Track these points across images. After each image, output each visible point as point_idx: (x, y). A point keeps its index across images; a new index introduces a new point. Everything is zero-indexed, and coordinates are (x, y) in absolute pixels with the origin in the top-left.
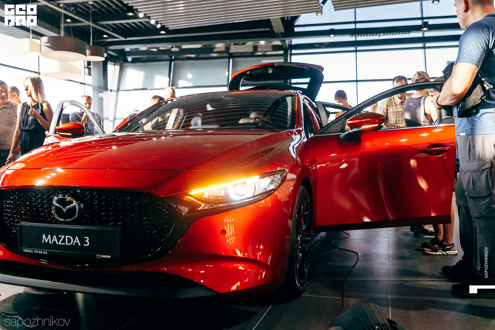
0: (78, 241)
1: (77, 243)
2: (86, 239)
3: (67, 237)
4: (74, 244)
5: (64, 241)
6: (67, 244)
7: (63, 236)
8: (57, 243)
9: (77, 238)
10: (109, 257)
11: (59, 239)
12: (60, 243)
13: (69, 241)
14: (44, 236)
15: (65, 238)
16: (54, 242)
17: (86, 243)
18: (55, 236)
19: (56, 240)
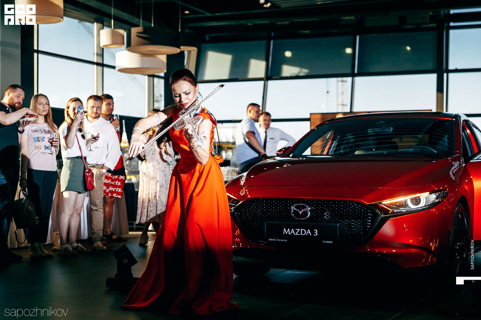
0: (310, 233)
1: (309, 234)
2: (316, 231)
3: (301, 230)
4: (307, 235)
5: (299, 232)
6: (301, 234)
7: (299, 230)
8: (295, 234)
9: (309, 230)
10: (332, 242)
11: (296, 231)
12: (296, 234)
13: (303, 232)
14: (285, 229)
15: (300, 231)
16: (293, 233)
17: (316, 234)
18: (293, 229)
19: (294, 232)
